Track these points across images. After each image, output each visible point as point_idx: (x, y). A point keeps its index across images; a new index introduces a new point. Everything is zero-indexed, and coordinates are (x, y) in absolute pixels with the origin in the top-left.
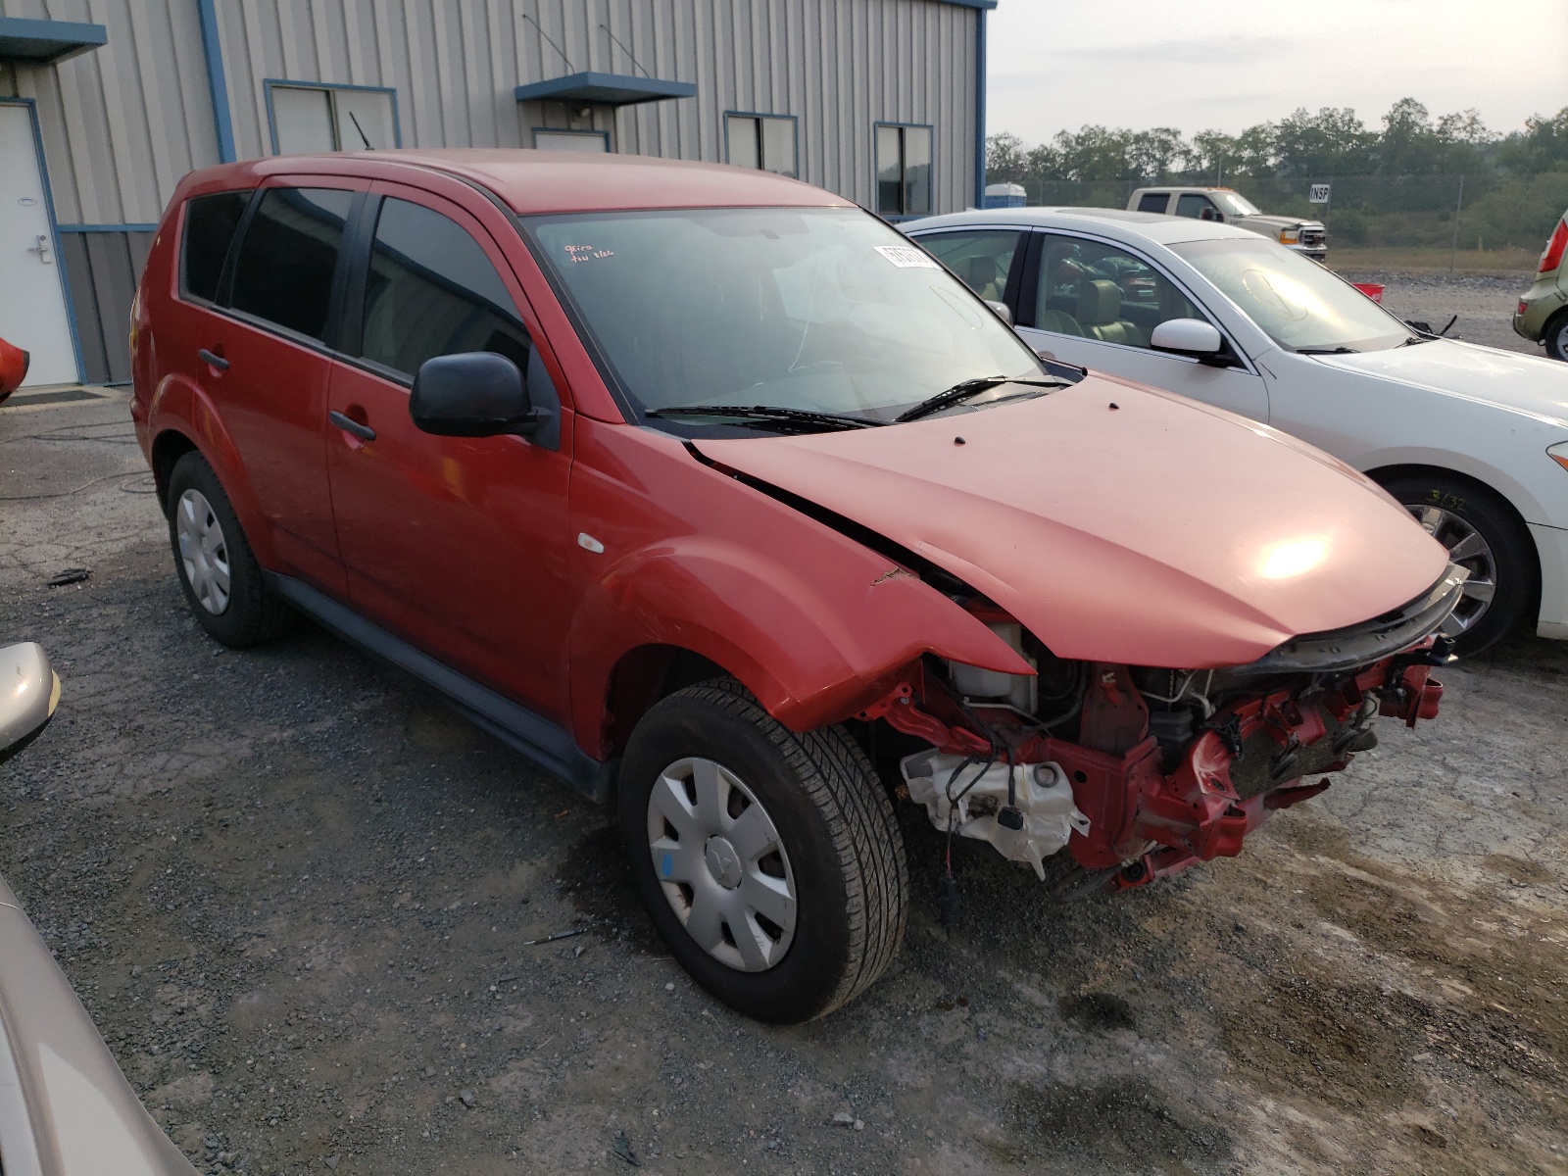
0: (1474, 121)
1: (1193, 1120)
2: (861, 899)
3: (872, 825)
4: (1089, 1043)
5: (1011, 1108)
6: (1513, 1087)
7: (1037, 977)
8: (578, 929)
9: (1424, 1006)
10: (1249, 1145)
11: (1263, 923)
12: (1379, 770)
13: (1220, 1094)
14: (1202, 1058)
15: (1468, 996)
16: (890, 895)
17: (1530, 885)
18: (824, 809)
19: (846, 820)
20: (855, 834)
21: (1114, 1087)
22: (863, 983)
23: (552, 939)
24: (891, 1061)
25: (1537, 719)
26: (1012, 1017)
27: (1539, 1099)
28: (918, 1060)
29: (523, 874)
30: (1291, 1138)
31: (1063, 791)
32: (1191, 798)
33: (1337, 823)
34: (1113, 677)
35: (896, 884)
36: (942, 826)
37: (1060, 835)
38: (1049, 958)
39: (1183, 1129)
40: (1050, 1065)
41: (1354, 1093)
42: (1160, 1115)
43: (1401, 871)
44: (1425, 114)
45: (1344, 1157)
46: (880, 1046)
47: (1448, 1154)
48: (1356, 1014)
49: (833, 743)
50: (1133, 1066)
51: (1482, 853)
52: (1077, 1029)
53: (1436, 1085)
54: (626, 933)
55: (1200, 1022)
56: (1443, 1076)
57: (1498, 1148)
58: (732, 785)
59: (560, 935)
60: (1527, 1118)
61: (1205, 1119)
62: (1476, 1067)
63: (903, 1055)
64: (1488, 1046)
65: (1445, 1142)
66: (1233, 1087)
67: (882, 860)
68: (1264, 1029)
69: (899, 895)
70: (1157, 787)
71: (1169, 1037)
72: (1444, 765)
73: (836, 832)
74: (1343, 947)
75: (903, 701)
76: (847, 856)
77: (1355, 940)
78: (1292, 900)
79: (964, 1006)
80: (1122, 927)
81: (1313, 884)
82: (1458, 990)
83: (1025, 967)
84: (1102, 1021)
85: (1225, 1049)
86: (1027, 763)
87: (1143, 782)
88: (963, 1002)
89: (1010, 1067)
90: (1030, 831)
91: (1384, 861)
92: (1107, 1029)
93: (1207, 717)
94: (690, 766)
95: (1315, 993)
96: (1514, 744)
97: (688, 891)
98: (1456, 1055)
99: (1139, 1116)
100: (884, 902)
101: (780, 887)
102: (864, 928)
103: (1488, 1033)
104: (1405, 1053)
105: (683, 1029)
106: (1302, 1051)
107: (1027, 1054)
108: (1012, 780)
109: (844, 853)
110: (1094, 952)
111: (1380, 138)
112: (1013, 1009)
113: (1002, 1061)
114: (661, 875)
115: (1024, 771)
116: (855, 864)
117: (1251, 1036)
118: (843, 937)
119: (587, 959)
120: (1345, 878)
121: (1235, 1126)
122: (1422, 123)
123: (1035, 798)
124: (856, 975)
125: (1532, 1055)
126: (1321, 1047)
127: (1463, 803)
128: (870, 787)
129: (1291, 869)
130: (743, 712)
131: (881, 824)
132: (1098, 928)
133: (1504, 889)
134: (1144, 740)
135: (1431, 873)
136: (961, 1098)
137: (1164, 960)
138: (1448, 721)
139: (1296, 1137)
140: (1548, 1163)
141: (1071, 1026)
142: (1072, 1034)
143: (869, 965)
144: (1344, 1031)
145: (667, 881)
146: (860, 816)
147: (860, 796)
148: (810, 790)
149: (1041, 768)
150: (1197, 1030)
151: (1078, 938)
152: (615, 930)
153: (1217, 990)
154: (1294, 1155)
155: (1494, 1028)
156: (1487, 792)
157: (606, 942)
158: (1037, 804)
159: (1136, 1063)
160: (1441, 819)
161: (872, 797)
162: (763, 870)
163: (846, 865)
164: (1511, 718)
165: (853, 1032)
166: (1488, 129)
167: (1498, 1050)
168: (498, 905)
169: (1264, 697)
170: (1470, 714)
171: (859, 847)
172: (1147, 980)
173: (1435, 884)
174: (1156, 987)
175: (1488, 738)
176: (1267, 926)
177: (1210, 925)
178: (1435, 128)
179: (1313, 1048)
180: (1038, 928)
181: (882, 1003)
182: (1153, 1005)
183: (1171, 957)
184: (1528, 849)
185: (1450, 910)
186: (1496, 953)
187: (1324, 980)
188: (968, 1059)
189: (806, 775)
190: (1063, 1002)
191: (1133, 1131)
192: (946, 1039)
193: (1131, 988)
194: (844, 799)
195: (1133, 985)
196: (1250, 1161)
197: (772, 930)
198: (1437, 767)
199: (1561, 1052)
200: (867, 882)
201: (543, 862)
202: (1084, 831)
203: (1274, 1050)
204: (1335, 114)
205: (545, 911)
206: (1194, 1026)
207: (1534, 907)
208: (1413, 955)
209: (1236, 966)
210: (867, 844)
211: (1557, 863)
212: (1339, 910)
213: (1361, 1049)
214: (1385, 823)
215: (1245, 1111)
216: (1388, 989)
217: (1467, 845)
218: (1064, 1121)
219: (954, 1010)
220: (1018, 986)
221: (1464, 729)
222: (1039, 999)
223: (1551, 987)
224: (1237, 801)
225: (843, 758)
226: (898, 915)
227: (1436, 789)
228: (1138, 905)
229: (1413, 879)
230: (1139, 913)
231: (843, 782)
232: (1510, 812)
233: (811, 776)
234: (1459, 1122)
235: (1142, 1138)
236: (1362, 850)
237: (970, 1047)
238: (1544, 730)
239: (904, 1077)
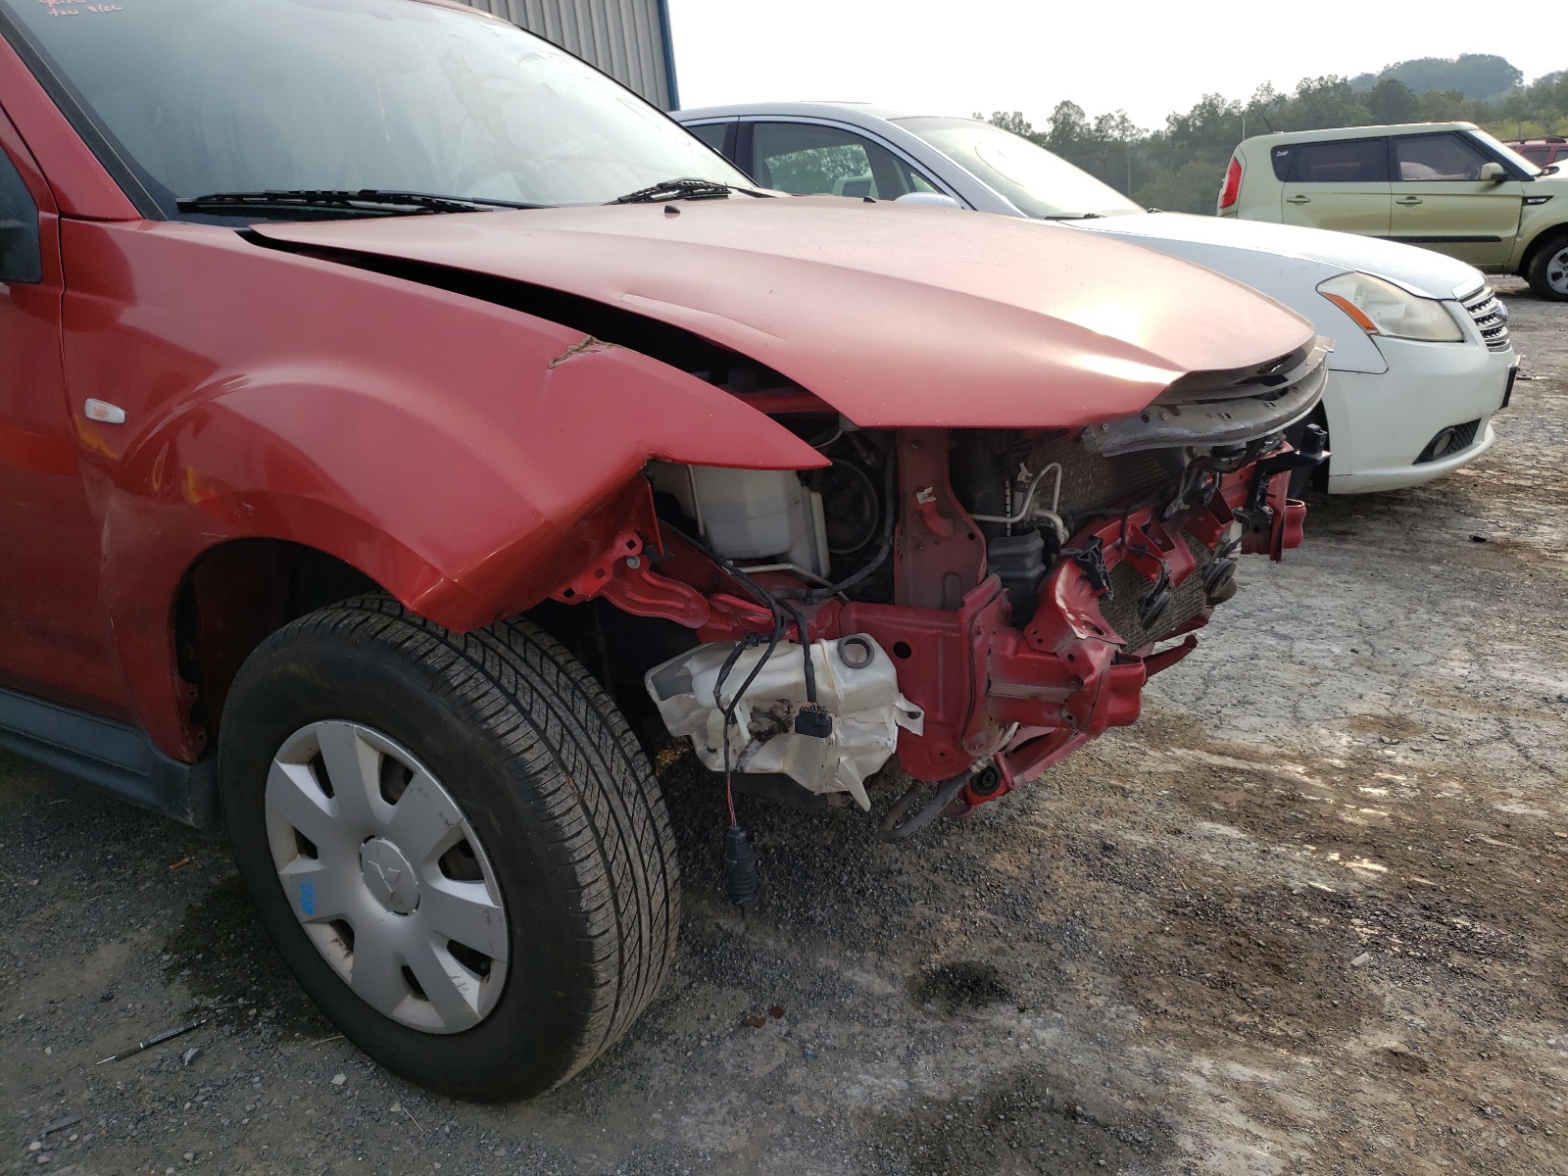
0: (1124, 119)
1: (1115, 1110)
2: (603, 886)
3: (609, 771)
4: (957, 1033)
5: (867, 1152)
6: (1475, 975)
7: (871, 956)
8: (192, 1021)
9: (1342, 898)
10: (1195, 1128)
11: (1135, 837)
12: (1210, 648)
13: (1140, 1063)
14: (1106, 1021)
15: (1384, 875)
16: (649, 873)
17: (1402, 740)
18: (527, 756)
19: (565, 768)
20: (582, 788)
21: (1001, 1088)
22: (628, 1014)
23: (147, 1047)
24: (685, 1120)
25: (1345, 577)
26: (847, 1019)
27: (1509, 983)
28: (725, 1109)
29: (110, 956)
30: (1244, 1103)
31: (882, 671)
32: (1063, 648)
33: (1183, 710)
34: (930, 495)
35: (656, 854)
36: (717, 764)
37: (883, 740)
38: (883, 928)
39: (1105, 1127)
40: (911, 1075)
41: (1300, 1024)
42: (1072, 1114)
43: (1268, 749)
44: (1083, 115)
45: (1315, 1114)
46: (667, 1101)
47: (1435, 1080)
48: (1272, 923)
49: (535, 660)
50: (1021, 1052)
51: (1343, 716)
52: (936, 1016)
53: (1389, 993)
54: (272, 1013)
55: (1092, 974)
56: (1392, 979)
57: (1489, 1057)
58: (381, 753)
59: (160, 1037)
60: (1507, 1011)
61: (1130, 1104)
62: (1425, 959)
63: (702, 1107)
64: (1426, 930)
65: (1424, 1063)
66: (1154, 1052)
67: (631, 820)
68: (1171, 966)
69: (663, 870)
70: (1012, 643)
71: (1058, 1002)
72: (1276, 635)
73: (551, 789)
74: (1232, 846)
75: (631, 563)
76: (573, 823)
77: (1243, 836)
78: (1160, 804)
79: (779, 1017)
80: (964, 871)
81: (1178, 782)
82: (1371, 871)
83: (854, 946)
84: (967, 999)
85: (1131, 1003)
86: (828, 638)
87: (992, 640)
88: (777, 1012)
89: (855, 1091)
90: (841, 744)
91: (1246, 742)
92: (976, 1008)
93: (1062, 541)
94: (314, 737)
95: (1219, 909)
96: (1334, 603)
97: (345, 930)
98: (1396, 949)
99: (1045, 1122)
100: (642, 884)
101: (478, 894)
102: (614, 930)
103: (1421, 915)
104: (1341, 959)
105: (359, 1142)
106: (1224, 983)
107: (877, 1066)
108: (808, 665)
109: (566, 819)
110: (938, 909)
111: (1048, 138)
112: (846, 1008)
113: (844, 1084)
114: (302, 916)
115: (824, 651)
116: (588, 833)
117: (1158, 979)
118: (584, 949)
119: (203, 1066)
120: (1210, 767)
121: (1171, 1105)
122: (1081, 123)
123: (845, 686)
124: (613, 1004)
125: (1479, 930)
126: (1241, 973)
127: (1306, 668)
128: (599, 716)
129: (1147, 769)
130: (380, 632)
131: (623, 766)
132: (937, 878)
133: (1378, 749)
134: (984, 580)
135: (1299, 747)
136: (794, 1154)
137: (1027, 902)
138: (1263, 591)
139: (1248, 1101)
140: (1554, 1065)
141: (928, 1014)
142: (931, 1025)
143: (631, 985)
144: (1264, 947)
145: (309, 922)
146: (588, 761)
147: (585, 729)
148: (501, 731)
149: (847, 643)
150: (1091, 986)
151: (914, 895)
152: (253, 1012)
153: (1102, 929)
154: (1254, 1128)
155: (1425, 908)
156: (1325, 654)
157: (237, 1033)
158: (849, 695)
159: (1025, 1047)
160: (1290, 688)
161: (605, 730)
162: (448, 874)
163: (572, 837)
164: (1322, 580)
165: (626, 1088)
166: (1136, 127)
167: (1438, 931)
168: (60, 1012)
169: (1124, 517)
170: (1282, 582)
171: (591, 806)
172: (1013, 933)
173: (1308, 757)
174: (1026, 939)
175: (1307, 602)
176: (1139, 839)
177: (1071, 850)
178: (1093, 127)
179: (1235, 977)
180: (861, 892)
181: (663, 1036)
182: (1028, 964)
183: (1035, 898)
184: (1387, 705)
185: (1333, 782)
186: (1395, 819)
187: (1223, 891)
188: (794, 1093)
189: (492, 710)
190: (911, 983)
191: (1041, 1145)
192: (760, 1070)
193: (994, 947)
194: (558, 737)
195: (997, 943)
196: (1204, 1150)
197: (475, 961)
198: (1268, 637)
199: (1509, 921)
200: (610, 859)
201: (144, 936)
202: (916, 728)
203: (1190, 991)
204: (1006, 117)
205: (138, 1006)
206: (1086, 981)
207: (1415, 762)
208: (1311, 840)
209: (1117, 894)
210: (602, 800)
211: (1420, 713)
212: (1215, 805)
213: (1291, 966)
214: (1234, 702)
215: (1178, 1081)
216: (1297, 885)
217: (1326, 711)
218: (943, 1153)
219: (767, 1025)
220: (849, 974)
221: (1281, 597)
222: (880, 986)
223: (1466, 847)
224: (1122, 646)
225: (551, 678)
226: (666, 900)
227: (1275, 659)
228: (980, 840)
229: (1283, 756)
230: (984, 851)
231: (555, 714)
232: (1355, 669)
233: (501, 710)
234: (1432, 1033)
235: (1056, 1154)
236: (1219, 734)
237: (796, 1074)
238: (1356, 587)
239: (707, 1140)
